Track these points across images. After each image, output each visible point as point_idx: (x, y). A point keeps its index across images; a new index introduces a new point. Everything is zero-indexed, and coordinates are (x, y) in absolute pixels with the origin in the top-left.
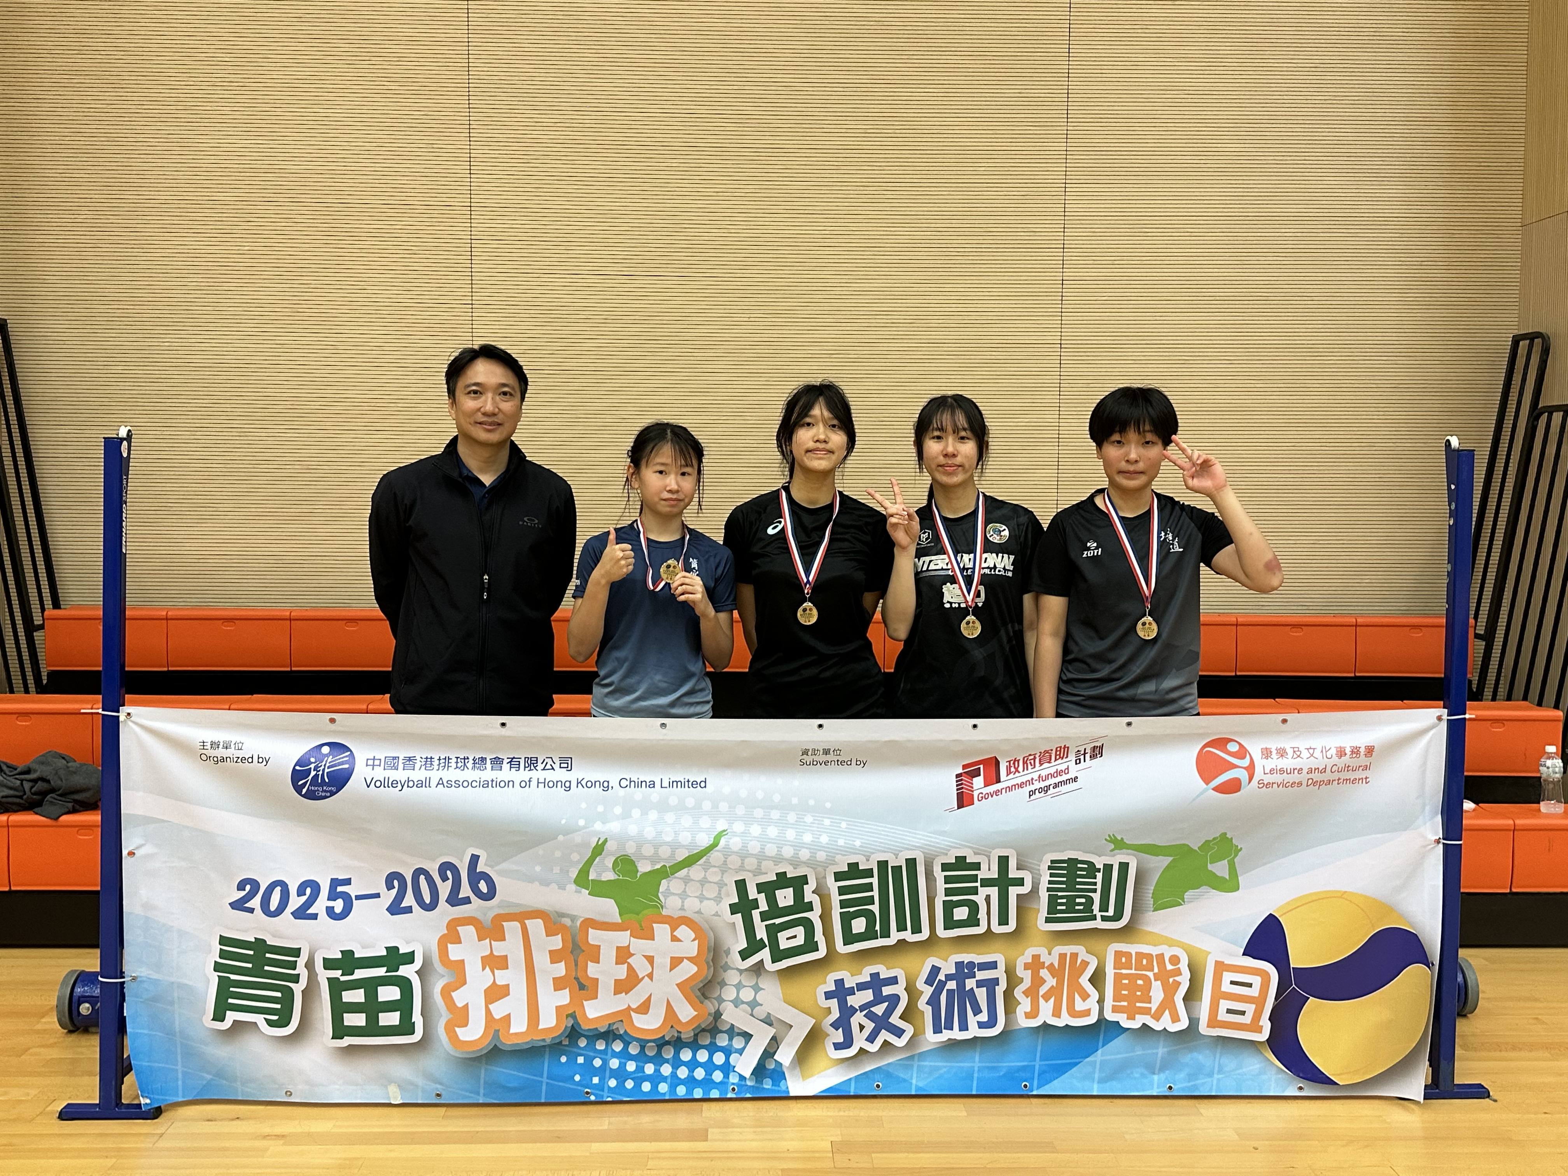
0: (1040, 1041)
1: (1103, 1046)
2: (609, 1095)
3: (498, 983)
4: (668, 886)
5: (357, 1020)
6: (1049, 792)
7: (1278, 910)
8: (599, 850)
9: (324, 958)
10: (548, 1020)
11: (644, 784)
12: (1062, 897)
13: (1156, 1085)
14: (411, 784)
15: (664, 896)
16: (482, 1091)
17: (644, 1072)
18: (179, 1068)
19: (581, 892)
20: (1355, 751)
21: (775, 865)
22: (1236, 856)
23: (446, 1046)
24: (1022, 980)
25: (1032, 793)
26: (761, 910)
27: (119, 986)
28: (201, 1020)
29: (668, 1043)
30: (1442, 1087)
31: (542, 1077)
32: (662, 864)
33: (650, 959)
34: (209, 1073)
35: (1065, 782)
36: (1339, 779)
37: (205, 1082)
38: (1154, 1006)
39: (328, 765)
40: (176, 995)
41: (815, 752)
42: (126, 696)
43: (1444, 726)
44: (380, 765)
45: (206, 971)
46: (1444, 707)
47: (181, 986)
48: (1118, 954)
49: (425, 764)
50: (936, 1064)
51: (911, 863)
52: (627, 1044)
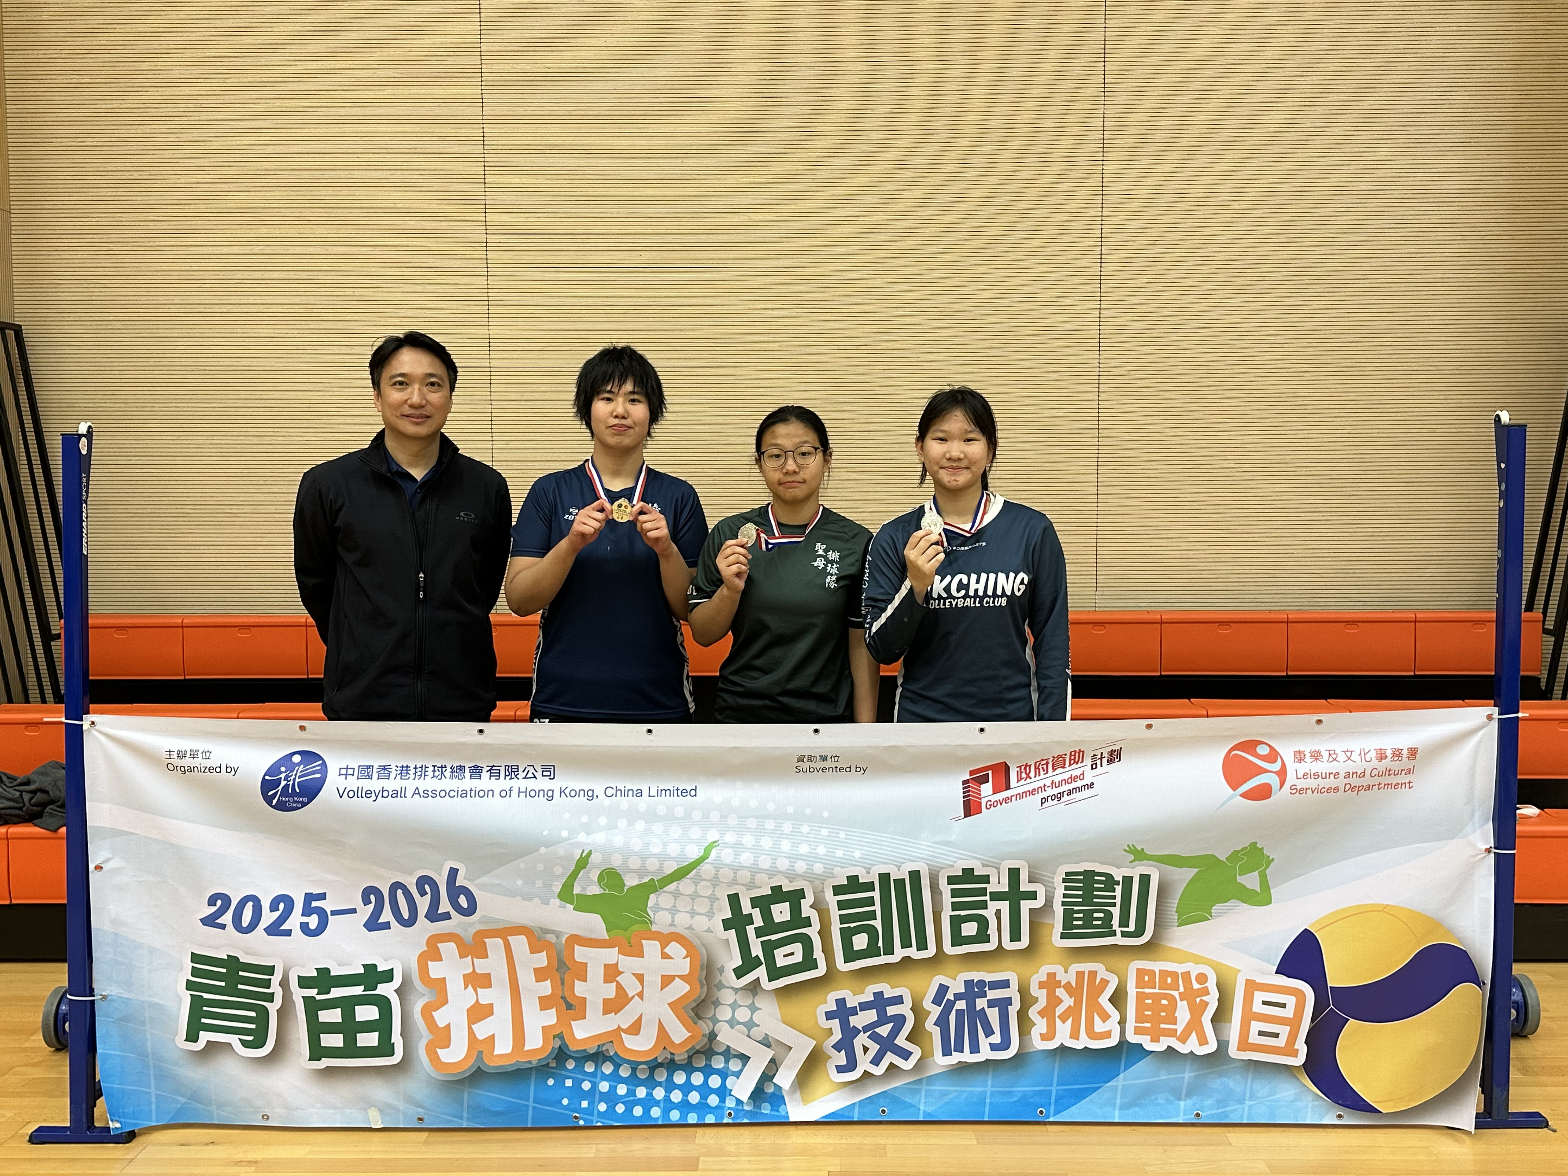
0: (1057, 1065)
1: (1125, 1070)
2: (599, 1120)
3: (482, 1002)
4: (657, 901)
5: (335, 1040)
6: (1063, 799)
7: (1312, 925)
8: (583, 862)
9: (299, 976)
10: (534, 1041)
11: (631, 792)
12: (1078, 912)
13: (1183, 1111)
14: (385, 794)
15: (653, 911)
16: (465, 1115)
17: (636, 1096)
18: (153, 1090)
19: (565, 907)
20: (1397, 753)
21: (769, 878)
22: (1267, 866)
23: (427, 1068)
24: (1036, 1000)
25: (1044, 800)
26: (756, 925)
27: (88, 1005)
28: (174, 1040)
29: (660, 1065)
30: (1495, 1116)
31: (528, 1101)
32: (650, 877)
33: (640, 978)
34: (183, 1096)
35: (1079, 789)
36: (1379, 784)
37: (179, 1106)
38: (1180, 1028)
39: (298, 774)
40: (147, 1015)
41: (810, 758)
42: (91, 705)
43: (1495, 725)
44: (353, 775)
45: (178, 989)
46: (1495, 706)
47: (153, 1005)
48: (1140, 972)
49: (401, 773)
50: (947, 1088)
51: (915, 876)
52: (617, 1066)
